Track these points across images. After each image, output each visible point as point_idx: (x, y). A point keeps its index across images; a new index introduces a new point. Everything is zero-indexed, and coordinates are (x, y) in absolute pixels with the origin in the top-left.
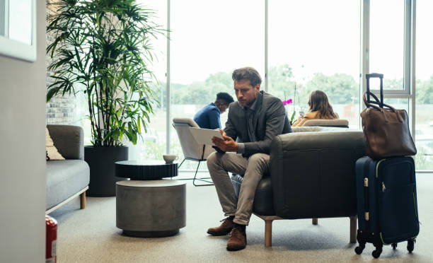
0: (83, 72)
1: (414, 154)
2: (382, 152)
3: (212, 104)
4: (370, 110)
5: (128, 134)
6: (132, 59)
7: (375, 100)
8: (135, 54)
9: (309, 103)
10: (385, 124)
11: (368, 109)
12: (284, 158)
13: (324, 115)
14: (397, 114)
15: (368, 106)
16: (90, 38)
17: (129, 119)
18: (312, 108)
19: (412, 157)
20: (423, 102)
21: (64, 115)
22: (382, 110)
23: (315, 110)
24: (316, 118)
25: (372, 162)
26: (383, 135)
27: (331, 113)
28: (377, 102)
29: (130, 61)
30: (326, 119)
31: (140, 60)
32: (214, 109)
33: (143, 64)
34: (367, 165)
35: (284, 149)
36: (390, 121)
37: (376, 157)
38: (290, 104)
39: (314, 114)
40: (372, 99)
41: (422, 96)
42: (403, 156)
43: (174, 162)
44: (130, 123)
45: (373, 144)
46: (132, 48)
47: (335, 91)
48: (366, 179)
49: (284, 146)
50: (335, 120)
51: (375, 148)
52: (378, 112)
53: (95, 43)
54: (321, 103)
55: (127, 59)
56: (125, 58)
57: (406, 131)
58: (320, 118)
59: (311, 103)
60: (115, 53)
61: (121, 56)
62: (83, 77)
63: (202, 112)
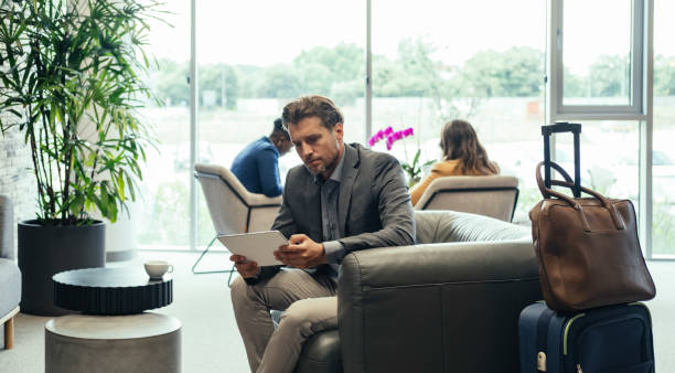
0: (19, 89)
1: (651, 295)
2: (575, 299)
3: (266, 139)
4: (551, 207)
5: (99, 204)
6: (110, 64)
7: (562, 179)
8: (117, 55)
9: (442, 145)
10: (584, 235)
11: (546, 204)
12: (364, 301)
13: (471, 168)
14: (611, 211)
15: (547, 195)
16: (33, 28)
17: (106, 175)
18: (446, 153)
19: (646, 303)
20: (668, 91)
21: (9, 155)
22: (578, 204)
23: (453, 157)
24: (454, 172)
25: (554, 318)
26: (578, 261)
27: (485, 162)
28: (567, 183)
29: (107, 68)
30: (474, 174)
31: (125, 66)
32: (268, 149)
33: (130, 73)
34: (543, 324)
35: (364, 284)
36: (595, 229)
37: (563, 310)
38: (410, 136)
39: (452, 164)
40: (557, 176)
41: (666, 82)
42: (625, 305)
43: (166, 278)
44: (104, 183)
45: (557, 281)
46: (108, 46)
47: (512, 76)
48: (542, 354)
49: (365, 277)
50: (492, 177)
51: (560, 291)
52: (567, 210)
53: (39, 37)
54: (464, 144)
55: (101, 65)
56: (97, 63)
57: (631, 248)
58: (464, 173)
59: (445, 145)
60: (78, 56)
61: (89, 61)
62: (18, 100)
63: (246, 153)
